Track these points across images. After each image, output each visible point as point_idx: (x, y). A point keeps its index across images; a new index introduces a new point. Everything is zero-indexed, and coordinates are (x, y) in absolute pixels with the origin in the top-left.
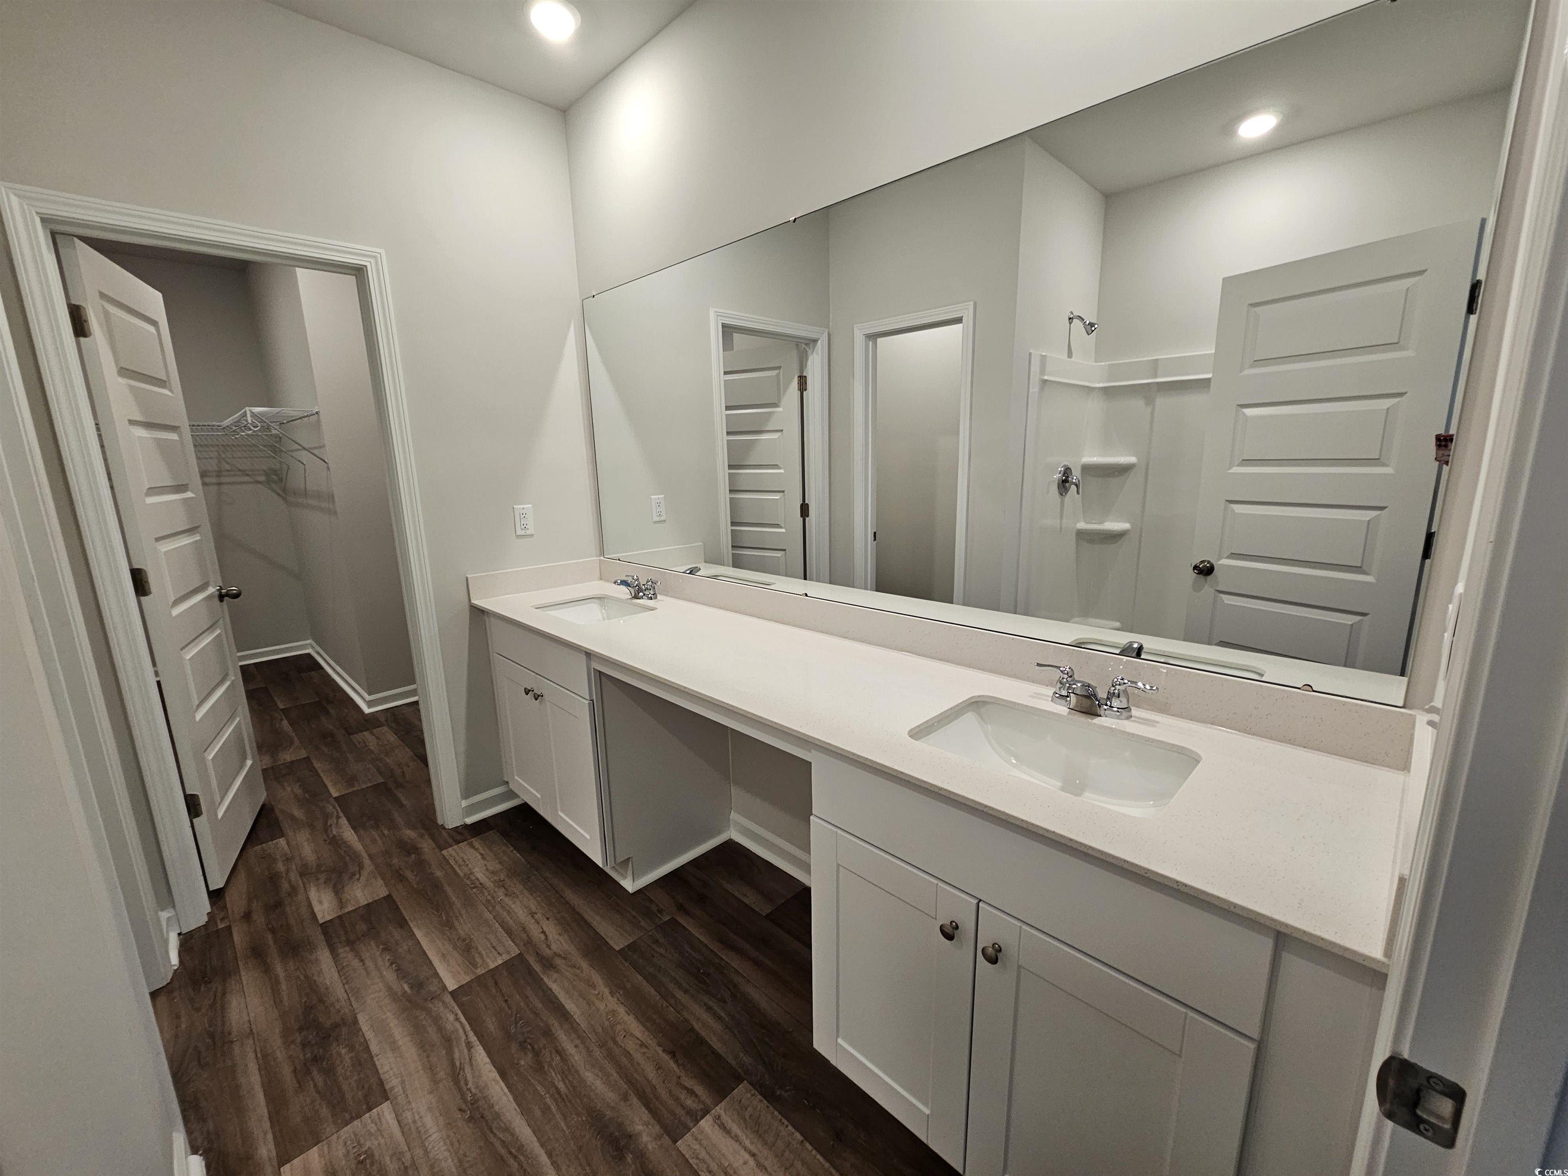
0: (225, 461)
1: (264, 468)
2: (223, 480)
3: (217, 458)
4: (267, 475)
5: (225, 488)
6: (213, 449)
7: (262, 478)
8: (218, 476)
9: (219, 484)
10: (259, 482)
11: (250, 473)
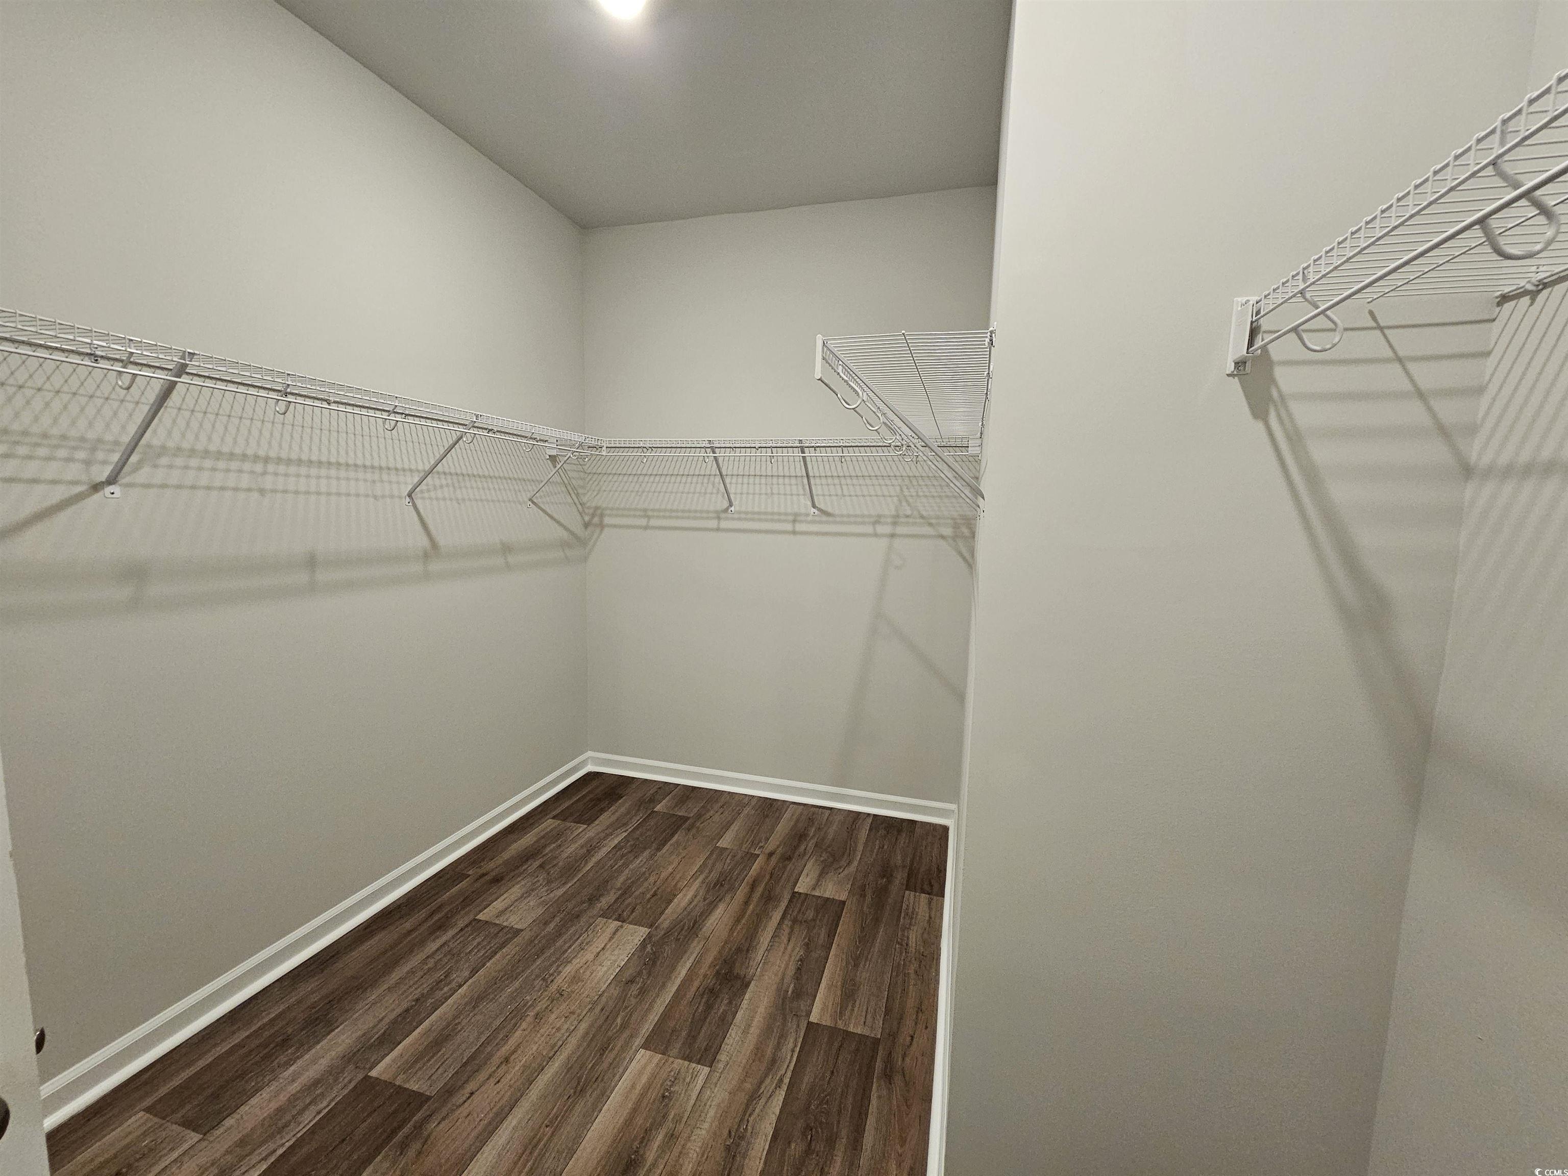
0: (907, 501)
1: (955, 514)
2: (900, 530)
3: (898, 496)
4: (956, 526)
5: (897, 542)
6: (894, 482)
7: (948, 531)
8: (895, 524)
9: (893, 536)
10: (943, 537)
11: (933, 521)
